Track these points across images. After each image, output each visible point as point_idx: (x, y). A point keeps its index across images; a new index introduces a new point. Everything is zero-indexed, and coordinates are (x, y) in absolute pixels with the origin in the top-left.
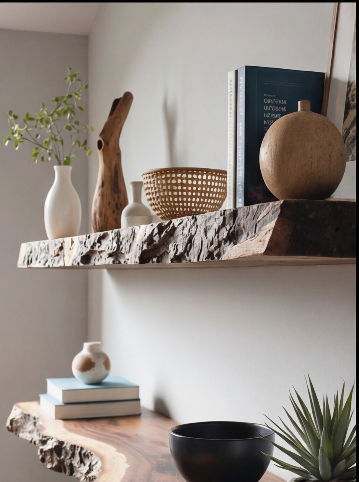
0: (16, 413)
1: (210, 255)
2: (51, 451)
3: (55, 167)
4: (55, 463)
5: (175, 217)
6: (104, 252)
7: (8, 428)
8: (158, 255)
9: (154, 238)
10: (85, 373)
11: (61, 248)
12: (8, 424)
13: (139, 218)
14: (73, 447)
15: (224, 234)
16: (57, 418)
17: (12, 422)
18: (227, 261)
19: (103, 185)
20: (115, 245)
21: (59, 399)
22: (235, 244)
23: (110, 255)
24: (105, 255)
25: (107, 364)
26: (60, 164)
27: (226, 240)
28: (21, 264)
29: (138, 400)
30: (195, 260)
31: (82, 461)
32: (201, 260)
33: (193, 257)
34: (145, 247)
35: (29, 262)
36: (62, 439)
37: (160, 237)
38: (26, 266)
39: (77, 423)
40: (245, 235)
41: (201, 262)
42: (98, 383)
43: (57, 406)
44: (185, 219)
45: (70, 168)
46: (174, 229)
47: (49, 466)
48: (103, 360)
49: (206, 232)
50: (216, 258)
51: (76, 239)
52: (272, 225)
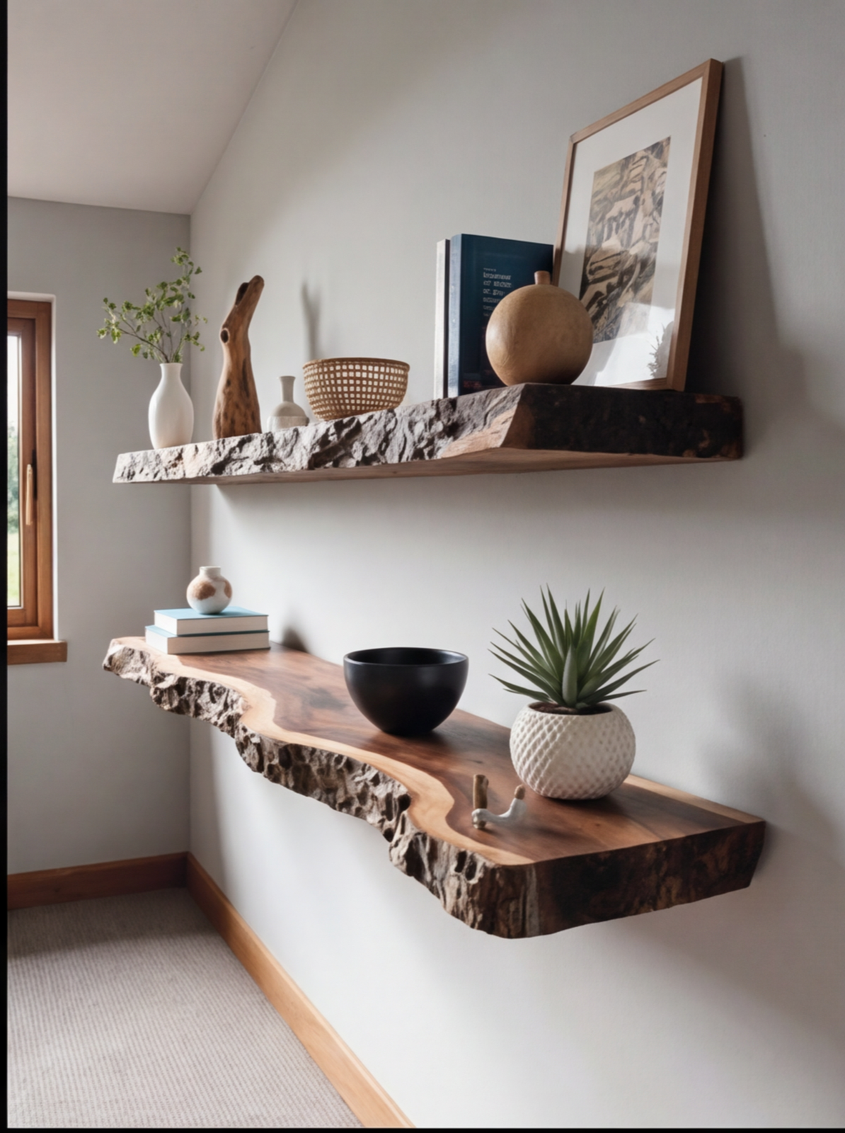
0: (115, 648)
1: (418, 454)
2: (170, 689)
3: (163, 366)
4: (175, 703)
5: (361, 412)
6: (247, 460)
7: (105, 667)
8: (335, 457)
9: (331, 438)
10: (204, 601)
11: (180, 457)
12: (106, 662)
13: (294, 418)
14: (201, 684)
15: (439, 426)
16: (170, 653)
17: (111, 659)
18: (443, 459)
19: (229, 383)
20: (266, 448)
21: (173, 631)
22: (455, 439)
23: (257, 463)
24: (250, 462)
25: (228, 590)
26: (168, 362)
27: (441, 436)
28: (117, 478)
29: (266, 632)
30: (396, 460)
31: (213, 700)
32: (404, 460)
33: (392, 457)
34: (317, 450)
35: (131, 475)
36: (184, 675)
37: (338, 437)
38: (126, 481)
39: (199, 657)
40: (470, 426)
41: (404, 463)
42: (216, 613)
43: (170, 640)
44: (377, 415)
45: (179, 366)
46: (359, 425)
47: (167, 707)
48: (224, 585)
49: (411, 425)
50: (427, 458)
51: (202, 446)
52: (511, 413)
